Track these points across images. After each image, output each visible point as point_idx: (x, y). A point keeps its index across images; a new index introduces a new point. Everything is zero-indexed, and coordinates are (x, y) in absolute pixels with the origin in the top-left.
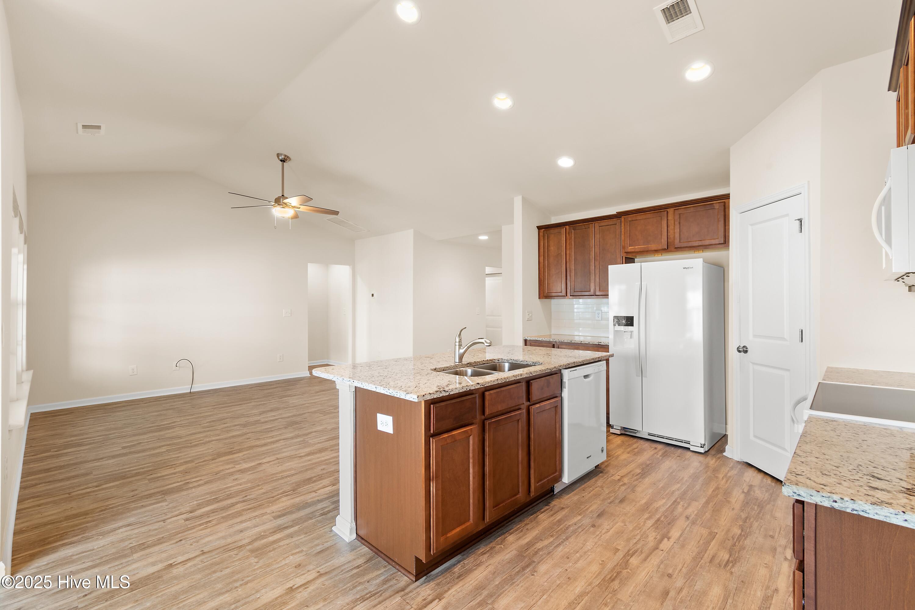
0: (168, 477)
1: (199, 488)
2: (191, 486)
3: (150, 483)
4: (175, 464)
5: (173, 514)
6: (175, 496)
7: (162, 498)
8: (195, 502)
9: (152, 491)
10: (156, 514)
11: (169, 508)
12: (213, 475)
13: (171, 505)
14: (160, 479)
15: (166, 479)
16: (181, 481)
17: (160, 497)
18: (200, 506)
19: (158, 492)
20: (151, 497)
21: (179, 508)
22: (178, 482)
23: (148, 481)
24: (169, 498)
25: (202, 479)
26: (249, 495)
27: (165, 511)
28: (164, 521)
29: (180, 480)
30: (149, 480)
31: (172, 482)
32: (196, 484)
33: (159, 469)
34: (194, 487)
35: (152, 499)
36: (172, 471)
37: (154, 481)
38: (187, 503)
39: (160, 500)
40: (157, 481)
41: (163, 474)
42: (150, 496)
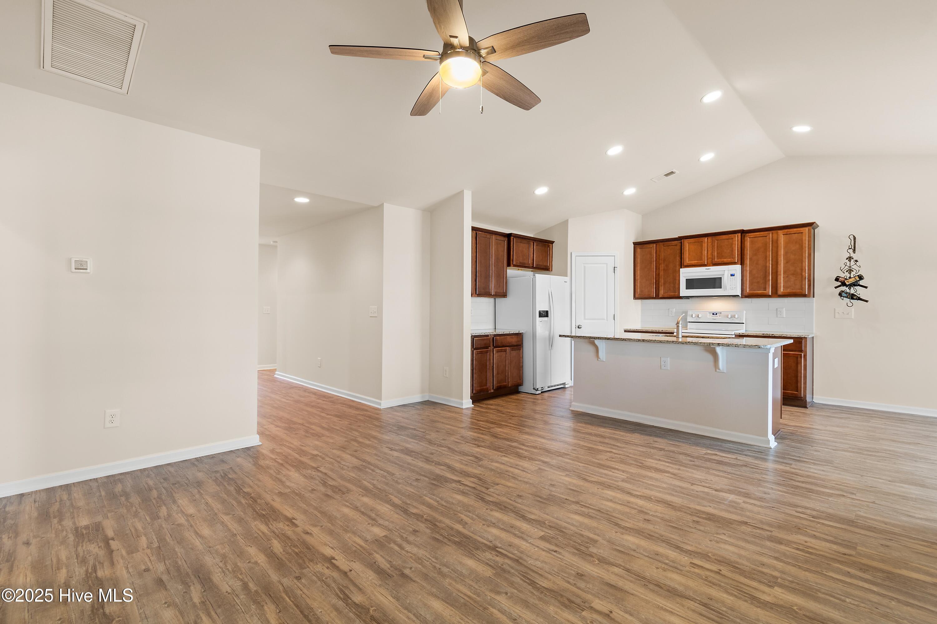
0: (826, 537)
1: (811, 506)
2: (814, 513)
3: (856, 544)
4: (798, 549)
5: (860, 503)
6: (843, 514)
7: (857, 519)
8: (830, 499)
9: (863, 532)
10: (877, 511)
11: (860, 508)
12: (777, 508)
13: (856, 509)
14: (840, 541)
15: (832, 536)
16: (819, 523)
17: (859, 521)
18: (831, 495)
19: (857, 527)
20: (869, 527)
21: (851, 504)
22: (823, 524)
23: (858, 548)
24: (852, 516)
25: (794, 512)
26: (781, 480)
27: (865, 508)
28: (874, 503)
29: (819, 525)
30: (855, 548)
31: (829, 528)
32: (808, 512)
33: (826, 557)
34: (814, 510)
35: (870, 524)
36: (813, 542)
37: (849, 542)
38: (839, 503)
39: (861, 519)
40: (845, 541)
41: (828, 545)
42: (870, 529)
